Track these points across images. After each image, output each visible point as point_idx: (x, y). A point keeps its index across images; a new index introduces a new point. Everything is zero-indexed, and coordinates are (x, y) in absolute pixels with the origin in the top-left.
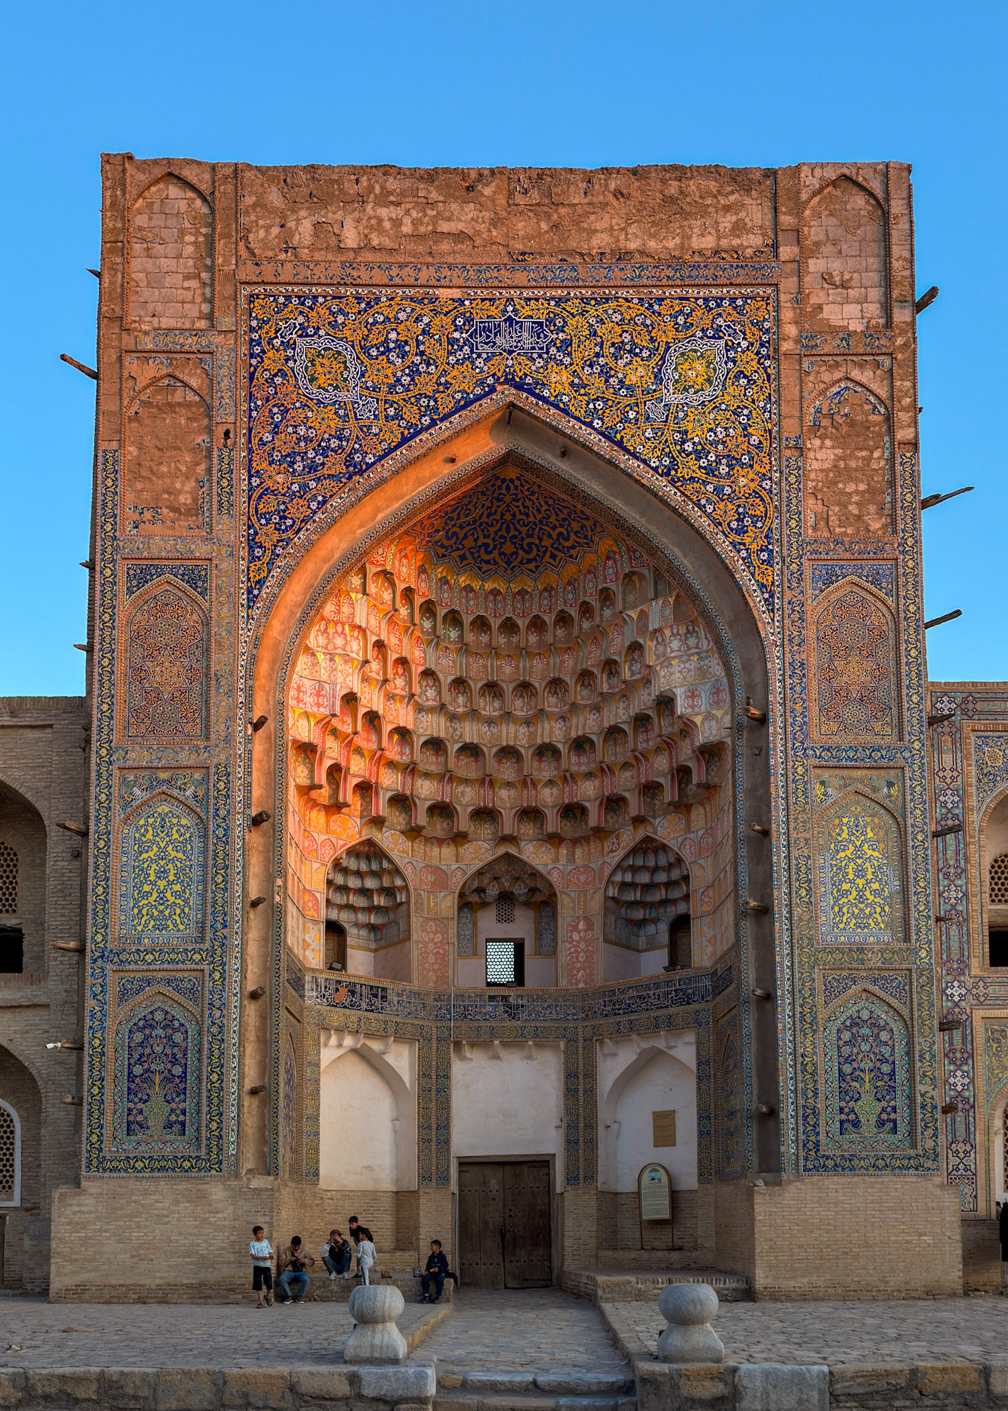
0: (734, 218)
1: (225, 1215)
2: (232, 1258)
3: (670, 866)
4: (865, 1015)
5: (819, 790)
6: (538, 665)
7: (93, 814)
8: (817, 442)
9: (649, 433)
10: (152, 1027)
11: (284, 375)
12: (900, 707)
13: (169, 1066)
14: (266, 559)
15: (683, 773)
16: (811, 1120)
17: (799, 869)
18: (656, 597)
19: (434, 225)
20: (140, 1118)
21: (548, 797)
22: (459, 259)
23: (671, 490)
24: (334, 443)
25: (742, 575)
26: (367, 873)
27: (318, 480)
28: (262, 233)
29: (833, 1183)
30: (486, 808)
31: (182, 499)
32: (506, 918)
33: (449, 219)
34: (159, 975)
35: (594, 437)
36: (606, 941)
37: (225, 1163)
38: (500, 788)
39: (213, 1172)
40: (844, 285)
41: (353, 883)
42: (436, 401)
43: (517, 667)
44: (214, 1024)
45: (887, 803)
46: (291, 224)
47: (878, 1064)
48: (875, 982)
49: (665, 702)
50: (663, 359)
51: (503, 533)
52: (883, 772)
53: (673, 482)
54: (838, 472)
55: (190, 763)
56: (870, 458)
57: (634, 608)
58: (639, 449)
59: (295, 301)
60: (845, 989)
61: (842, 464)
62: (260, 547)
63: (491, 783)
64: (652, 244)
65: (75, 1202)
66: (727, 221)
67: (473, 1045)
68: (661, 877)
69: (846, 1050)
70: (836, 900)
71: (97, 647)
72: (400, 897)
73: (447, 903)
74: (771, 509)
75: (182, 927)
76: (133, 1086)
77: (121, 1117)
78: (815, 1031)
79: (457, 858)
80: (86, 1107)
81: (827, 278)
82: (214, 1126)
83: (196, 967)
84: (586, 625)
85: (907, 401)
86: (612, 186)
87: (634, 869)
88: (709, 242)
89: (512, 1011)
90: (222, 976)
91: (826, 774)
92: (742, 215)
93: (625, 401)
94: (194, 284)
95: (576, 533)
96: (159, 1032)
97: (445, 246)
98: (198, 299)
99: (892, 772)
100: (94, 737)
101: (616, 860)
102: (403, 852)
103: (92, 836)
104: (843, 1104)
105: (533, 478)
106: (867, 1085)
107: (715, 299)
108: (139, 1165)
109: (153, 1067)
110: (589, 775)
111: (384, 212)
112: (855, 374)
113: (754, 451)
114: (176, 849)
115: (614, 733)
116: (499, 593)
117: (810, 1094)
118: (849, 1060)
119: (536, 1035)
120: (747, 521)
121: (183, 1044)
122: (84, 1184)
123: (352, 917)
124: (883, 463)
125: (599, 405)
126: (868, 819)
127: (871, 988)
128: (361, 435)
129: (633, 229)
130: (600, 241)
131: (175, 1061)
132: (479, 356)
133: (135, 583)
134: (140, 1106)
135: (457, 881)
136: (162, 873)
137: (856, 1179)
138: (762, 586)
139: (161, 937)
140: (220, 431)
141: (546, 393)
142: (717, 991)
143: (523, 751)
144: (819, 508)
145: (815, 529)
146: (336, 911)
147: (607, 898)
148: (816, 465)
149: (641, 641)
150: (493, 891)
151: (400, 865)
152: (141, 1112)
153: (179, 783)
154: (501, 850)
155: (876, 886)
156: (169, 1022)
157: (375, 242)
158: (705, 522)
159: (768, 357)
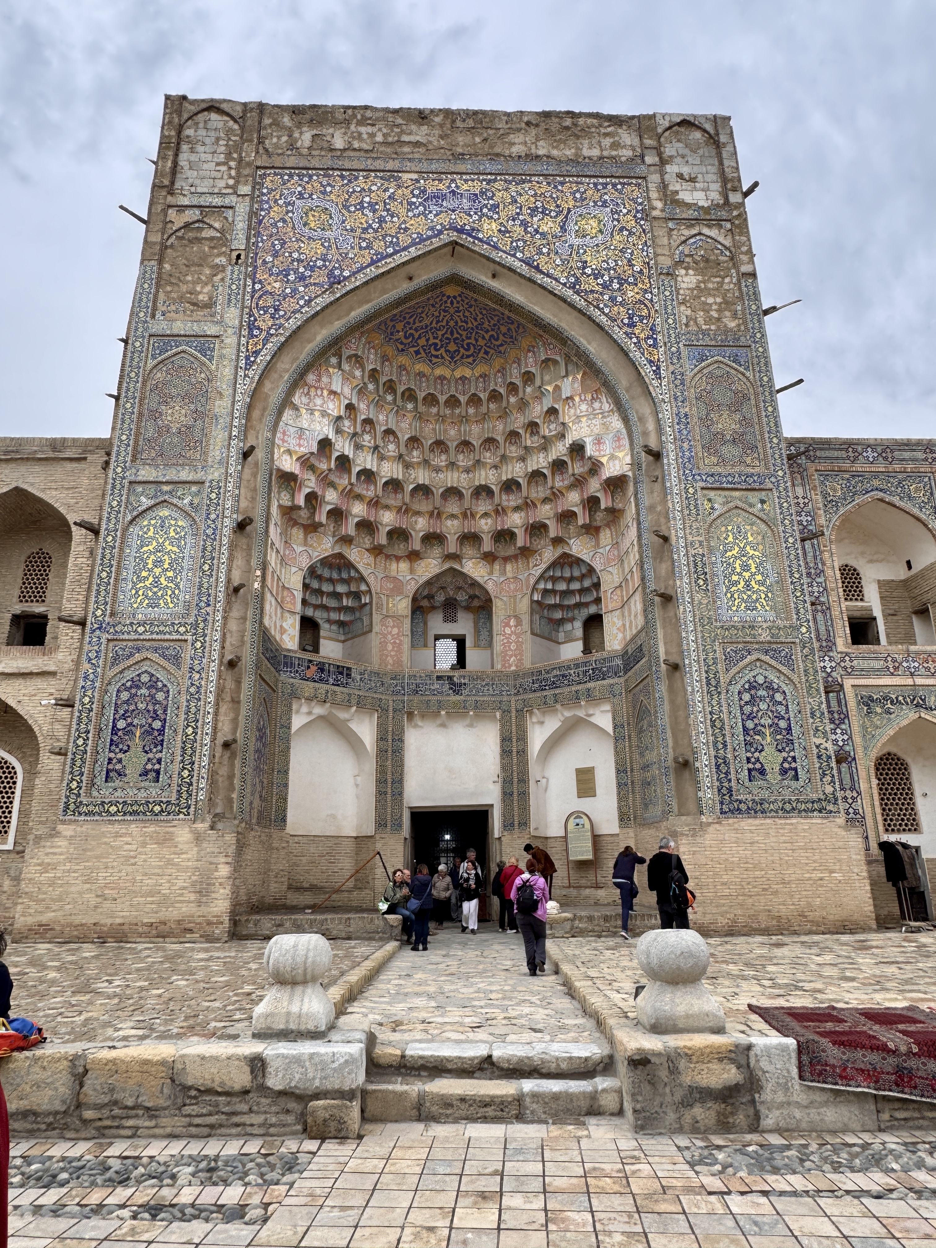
0: (612, 140)
1: (189, 856)
2: (193, 897)
3: (583, 577)
4: (760, 680)
5: (707, 506)
6: (476, 429)
7: (106, 515)
8: (683, 272)
9: (558, 262)
10: (138, 687)
11: (285, 221)
12: (764, 447)
13: (150, 720)
14: (262, 336)
15: (592, 503)
16: (724, 769)
17: (696, 565)
18: (567, 375)
19: (399, 137)
20: (119, 766)
21: (485, 526)
22: (416, 156)
23: (576, 298)
24: (319, 263)
25: (636, 355)
26: (338, 581)
27: (306, 286)
28: (275, 140)
29: (747, 824)
30: (435, 533)
31: (201, 297)
32: (450, 618)
33: (410, 134)
34: (148, 644)
35: (517, 264)
36: (533, 633)
37: (193, 807)
38: (446, 518)
39: (181, 816)
40: (692, 180)
41: (327, 588)
42: (398, 238)
43: (459, 430)
44: (192, 685)
45: (761, 515)
46: (296, 135)
47: (776, 721)
48: (766, 652)
49: (577, 449)
50: (566, 217)
51: (448, 336)
52: (756, 493)
53: (577, 293)
54: (700, 290)
55: (190, 478)
56: (722, 283)
57: (550, 383)
58: (552, 271)
59: (296, 178)
60: (743, 658)
61: (702, 285)
62: (259, 329)
63: (439, 514)
64: (555, 153)
65: (48, 844)
66: (607, 142)
67: (423, 716)
68: (575, 586)
69: (747, 709)
70: (728, 588)
71: (123, 395)
72: (365, 599)
73: (403, 606)
74: (653, 312)
75: (171, 605)
76: (115, 738)
77: (101, 766)
78: (719, 693)
79: (412, 571)
80: (70, 756)
81: (680, 176)
82: (186, 773)
83: (180, 637)
84: (513, 400)
85: (744, 249)
86: (526, 119)
87: (554, 579)
88: (595, 153)
89: (456, 688)
90: (203, 646)
91: (712, 494)
92: (617, 138)
93: (539, 242)
94: (223, 168)
95: (504, 335)
96: (144, 691)
97: (406, 149)
98: (225, 177)
99: (764, 493)
100: (113, 458)
101: (540, 572)
102: (368, 564)
103: (103, 533)
104: (749, 755)
105: (471, 294)
106: (769, 739)
107: (602, 184)
108: (113, 809)
109: (136, 721)
110: (517, 509)
111: (363, 129)
112: (706, 231)
113: (638, 275)
114: (171, 544)
115: (536, 475)
116: (445, 378)
117: (721, 746)
118: (750, 717)
119: (476, 707)
120: (636, 319)
121: (165, 703)
122: (60, 827)
123: (325, 615)
124: (732, 286)
125: (520, 244)
126: (748, 527)
127: (763, 658)
128: (340, 258)
129: (541, 143)
130: (517, 149)
131: (155, 717)
132: (430, 212)
133: (158, 352)
134: (120, 756)
135: (411, 589)
136: (158, 563)
137: (768, 821)
138: (651, 362)
139: (154, 613)
140: (235, 254)
141: (480, 236)
142: (627, 668)
143: (464, 491)
144: (689, 312)
145: (687, 325)
146: (311, 610)
147: (532, 601)
148: (684, 286)
149: (556, 406)
150: (440, 598)
151: (365, 573)
152: (120, 761)
153: (179, 494)
154: (446, 566)
155: (759, 577)
156: (153, 684)
157: (356, 145)
158: (604, 319)
159: (642, 219)
